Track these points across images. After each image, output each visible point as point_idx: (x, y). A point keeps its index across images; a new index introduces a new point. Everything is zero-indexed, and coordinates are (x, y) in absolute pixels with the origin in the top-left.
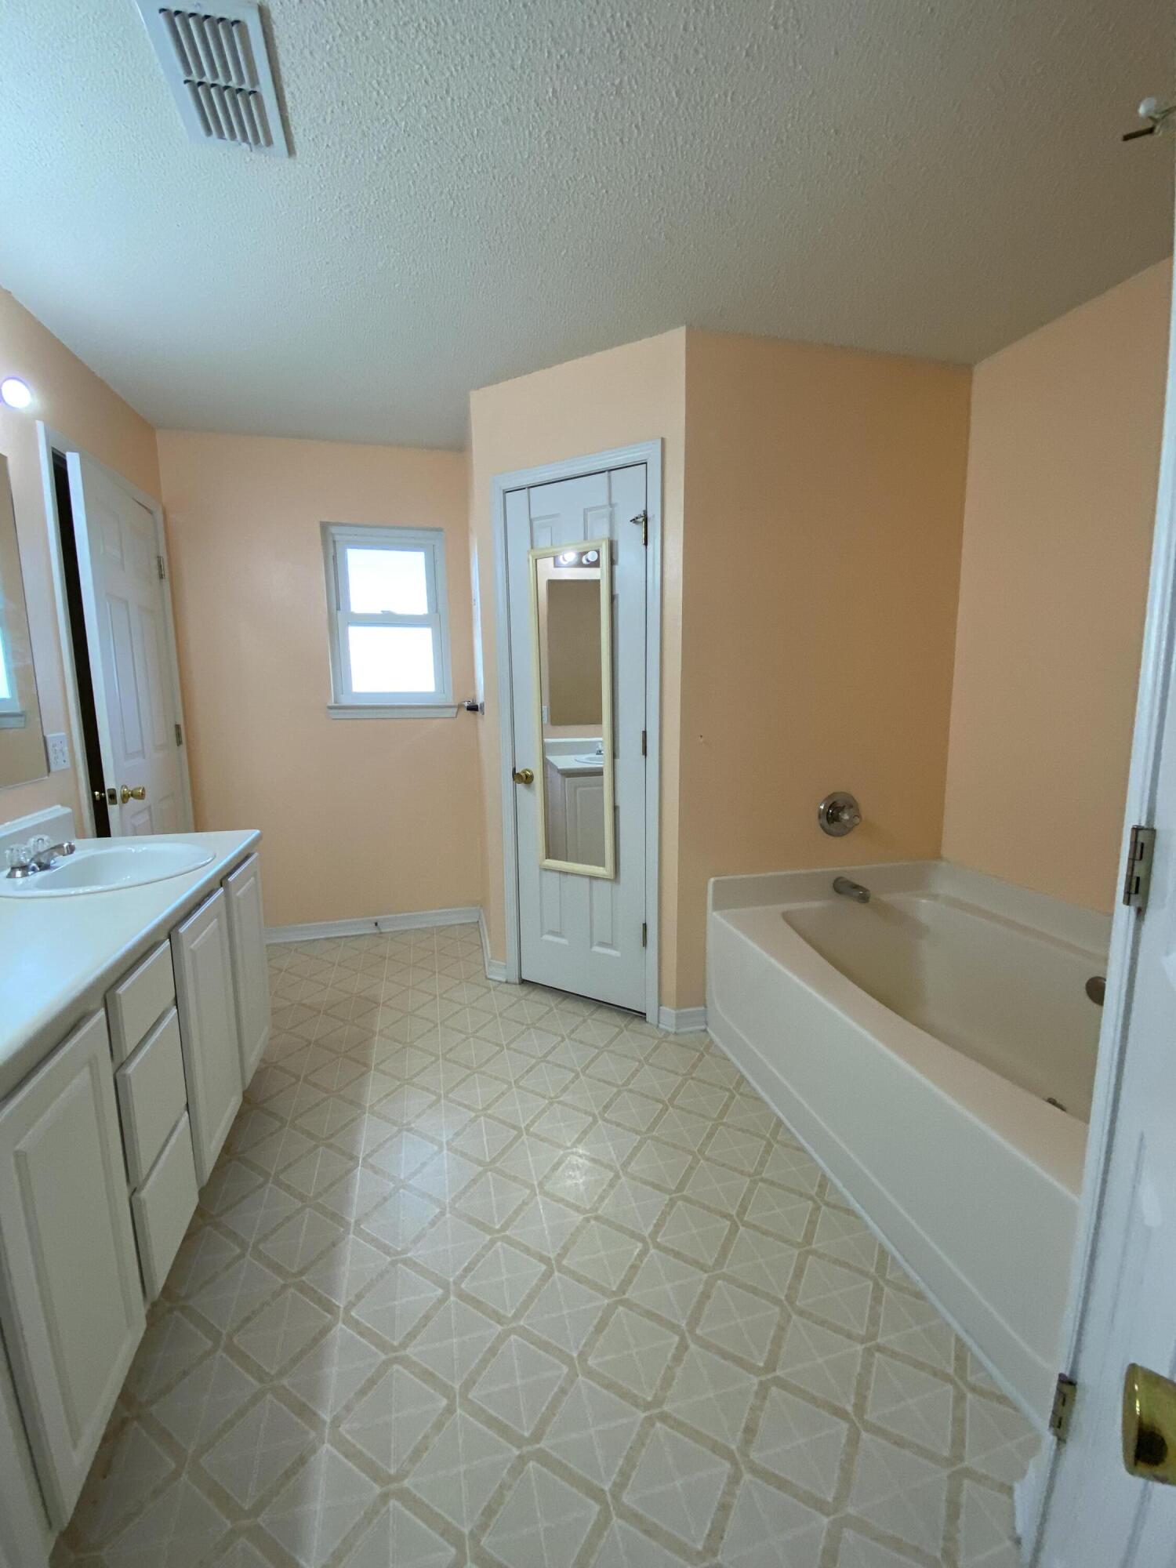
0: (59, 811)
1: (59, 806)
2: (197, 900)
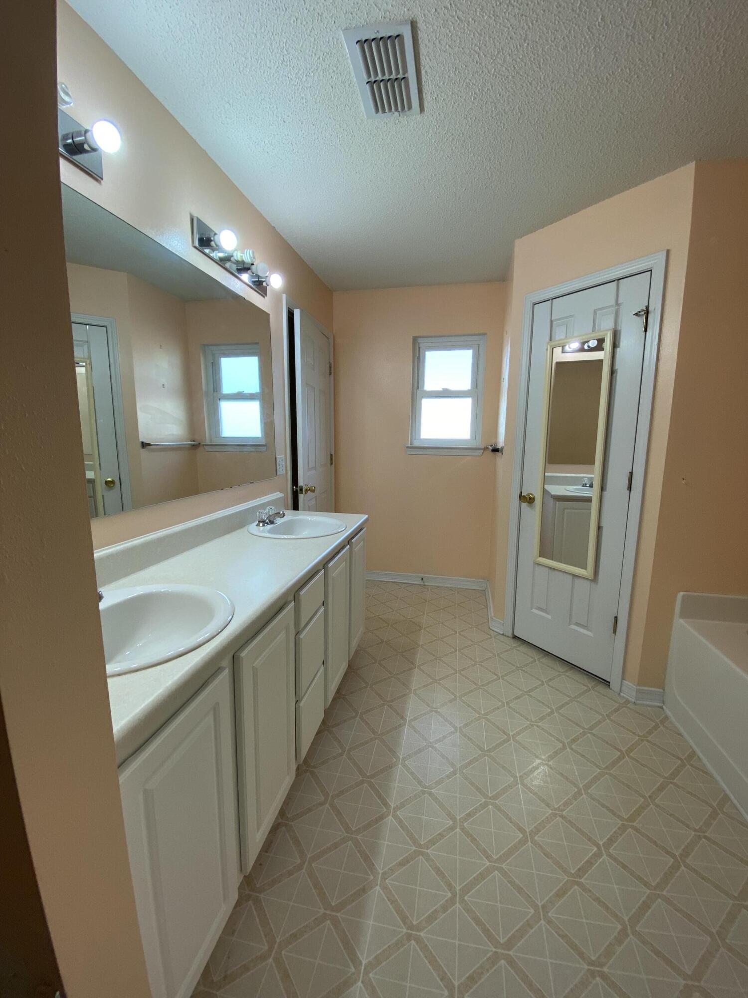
0: (278, 495)
1: (279, 493)
2: (336, 551)
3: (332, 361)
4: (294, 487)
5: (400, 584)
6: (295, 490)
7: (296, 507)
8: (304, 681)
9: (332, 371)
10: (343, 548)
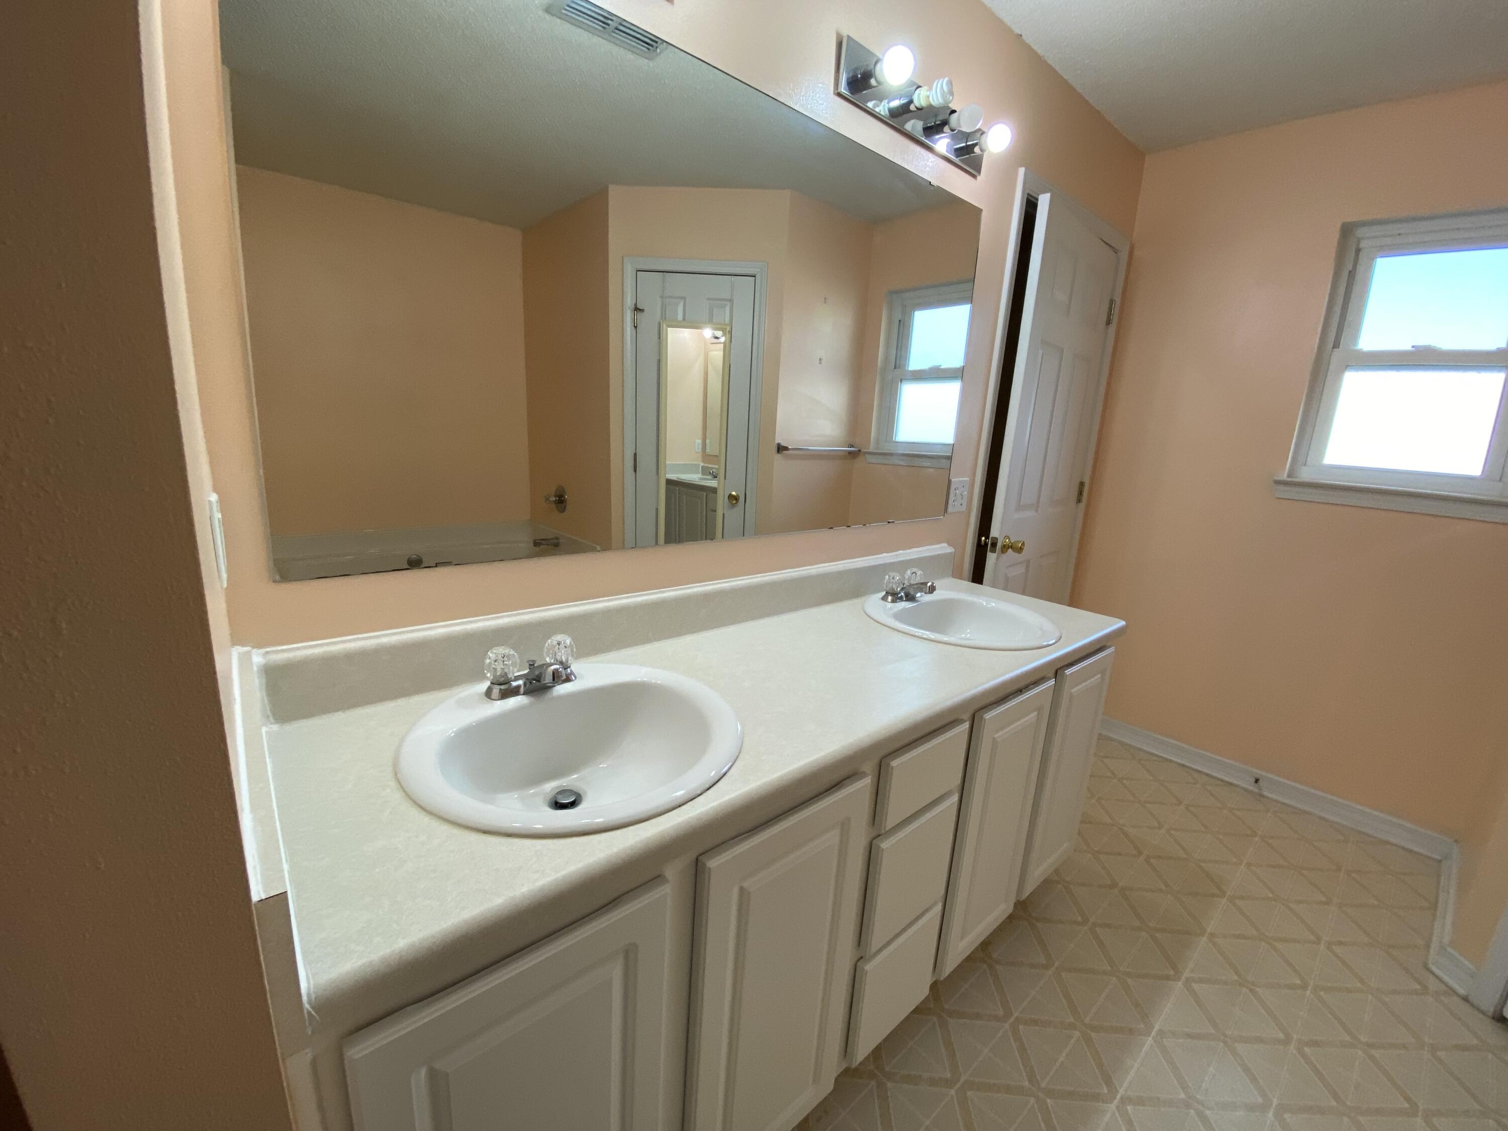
0: (943, 548)
1: (945, 545)
2: (1022, 684)
3: (1118, 300)
4: (983, 538)
5: (1196, 775)
6: (983, 542)
7: (977, 576)
8: (878, 934)
9: (1115, 319)
10: (1036, 683)
